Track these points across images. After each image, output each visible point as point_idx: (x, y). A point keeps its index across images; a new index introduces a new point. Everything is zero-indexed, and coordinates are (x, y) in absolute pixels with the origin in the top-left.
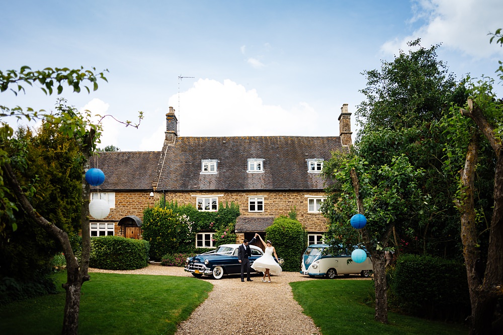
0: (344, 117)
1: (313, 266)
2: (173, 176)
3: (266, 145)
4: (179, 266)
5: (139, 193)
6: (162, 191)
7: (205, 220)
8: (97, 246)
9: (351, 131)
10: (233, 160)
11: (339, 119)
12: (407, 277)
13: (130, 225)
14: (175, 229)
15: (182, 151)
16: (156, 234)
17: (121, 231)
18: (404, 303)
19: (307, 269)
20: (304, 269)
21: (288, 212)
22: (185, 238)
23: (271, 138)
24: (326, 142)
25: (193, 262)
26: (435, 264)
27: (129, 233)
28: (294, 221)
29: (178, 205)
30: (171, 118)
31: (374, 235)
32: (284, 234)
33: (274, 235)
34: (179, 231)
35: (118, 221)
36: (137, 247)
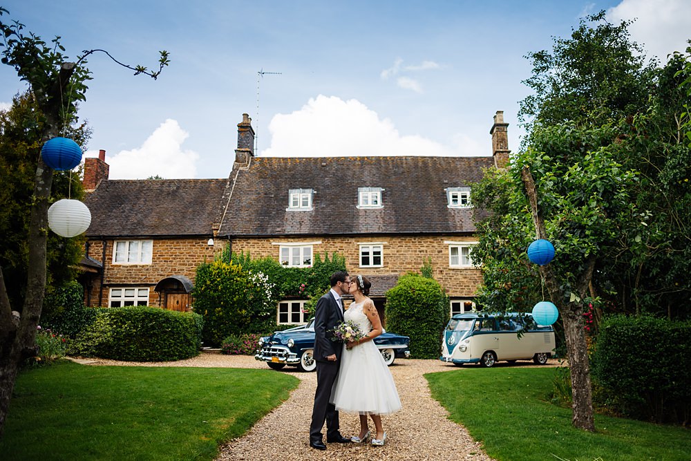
0: (499, 129)
1: (460, 348)
2: (244, 214)
3: (386, 168)
4: (250, 355)
5: (191, 241)
6: (226, 237)
7: (292, 280)
8: (115, 323)
9: (509, 149)
10: (336, 190)
11: (491, 132)
12: (619, 352)
13: (175, 290)
14: (245, 296)
15: (261, 177)
16: (214, 303)
17: (160, 301)
18: (613, 398)
19: (450, 353)
20: (445, 353)
21: (420, 266)
22: (260, 309)
23: (393, 159)
24: (473, 164)
25: (269, 344)
26: (662, 328)
27: (172, 303)
28: (429, 280)
29: (252, 258)
30: (246, 130)
31: (565, 277)
32: (413, 299)
33: (399, 301)
34: (251, 298)
35: (154, 285)
36: (182, 324)
